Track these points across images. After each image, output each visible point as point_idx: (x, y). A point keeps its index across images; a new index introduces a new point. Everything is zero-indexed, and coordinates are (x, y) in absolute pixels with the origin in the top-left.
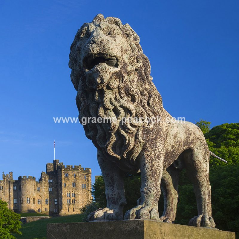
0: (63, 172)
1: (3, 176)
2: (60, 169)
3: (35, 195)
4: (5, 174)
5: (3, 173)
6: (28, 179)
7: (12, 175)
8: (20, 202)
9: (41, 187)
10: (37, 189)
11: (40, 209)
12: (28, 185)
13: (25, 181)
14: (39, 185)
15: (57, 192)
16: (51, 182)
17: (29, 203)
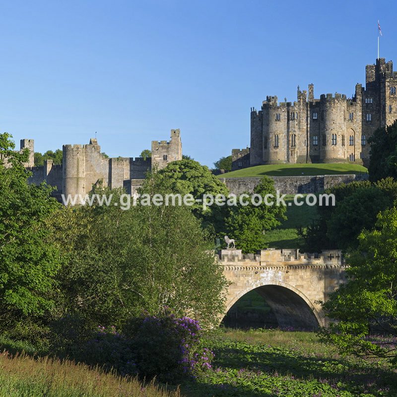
0: (387, 84)
1: (298, 95)
2: (383, 80)
3: (344, 128)
4: (301, 90)
5: (298, 88)
6: (334, 99)
7: (312, 91)
8: (321, 142)
9: (354, 113)
10: (348, 117)
11: (352, 154)
12: (334, 110)
13: (330, 104)
14: (352, 109)
15: (379, 122)
16: (370, 103)
17: (336, 144)
